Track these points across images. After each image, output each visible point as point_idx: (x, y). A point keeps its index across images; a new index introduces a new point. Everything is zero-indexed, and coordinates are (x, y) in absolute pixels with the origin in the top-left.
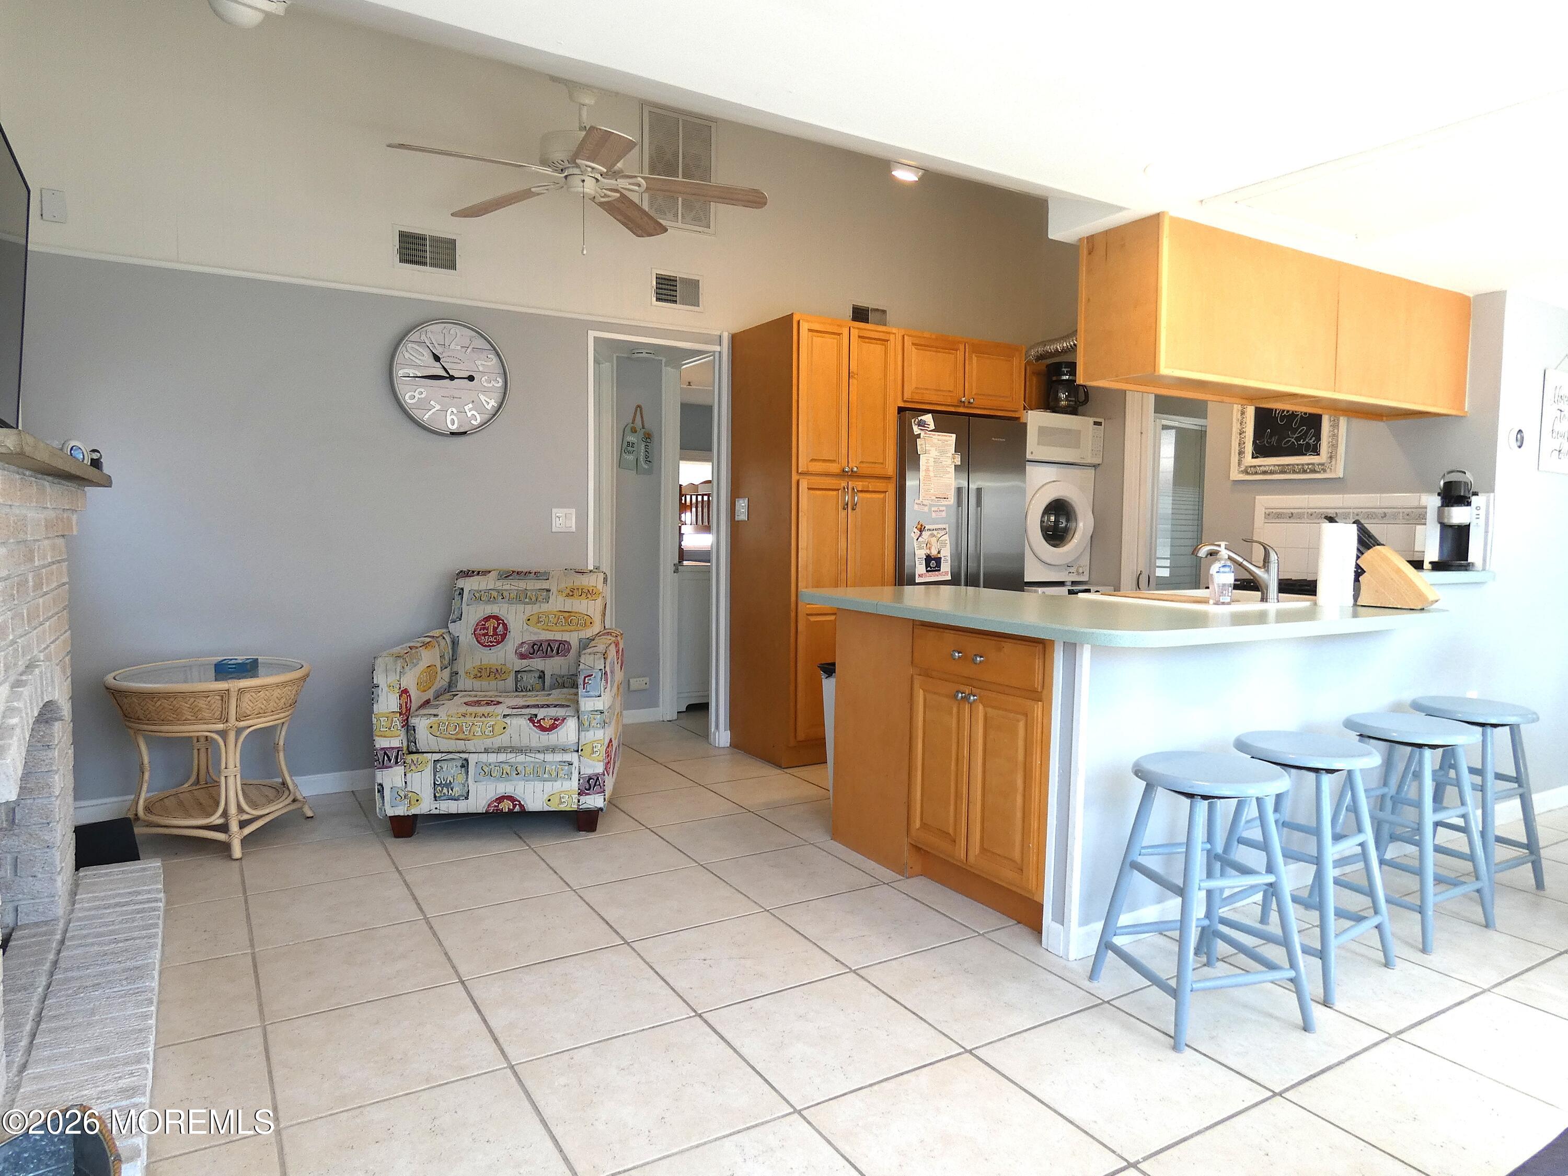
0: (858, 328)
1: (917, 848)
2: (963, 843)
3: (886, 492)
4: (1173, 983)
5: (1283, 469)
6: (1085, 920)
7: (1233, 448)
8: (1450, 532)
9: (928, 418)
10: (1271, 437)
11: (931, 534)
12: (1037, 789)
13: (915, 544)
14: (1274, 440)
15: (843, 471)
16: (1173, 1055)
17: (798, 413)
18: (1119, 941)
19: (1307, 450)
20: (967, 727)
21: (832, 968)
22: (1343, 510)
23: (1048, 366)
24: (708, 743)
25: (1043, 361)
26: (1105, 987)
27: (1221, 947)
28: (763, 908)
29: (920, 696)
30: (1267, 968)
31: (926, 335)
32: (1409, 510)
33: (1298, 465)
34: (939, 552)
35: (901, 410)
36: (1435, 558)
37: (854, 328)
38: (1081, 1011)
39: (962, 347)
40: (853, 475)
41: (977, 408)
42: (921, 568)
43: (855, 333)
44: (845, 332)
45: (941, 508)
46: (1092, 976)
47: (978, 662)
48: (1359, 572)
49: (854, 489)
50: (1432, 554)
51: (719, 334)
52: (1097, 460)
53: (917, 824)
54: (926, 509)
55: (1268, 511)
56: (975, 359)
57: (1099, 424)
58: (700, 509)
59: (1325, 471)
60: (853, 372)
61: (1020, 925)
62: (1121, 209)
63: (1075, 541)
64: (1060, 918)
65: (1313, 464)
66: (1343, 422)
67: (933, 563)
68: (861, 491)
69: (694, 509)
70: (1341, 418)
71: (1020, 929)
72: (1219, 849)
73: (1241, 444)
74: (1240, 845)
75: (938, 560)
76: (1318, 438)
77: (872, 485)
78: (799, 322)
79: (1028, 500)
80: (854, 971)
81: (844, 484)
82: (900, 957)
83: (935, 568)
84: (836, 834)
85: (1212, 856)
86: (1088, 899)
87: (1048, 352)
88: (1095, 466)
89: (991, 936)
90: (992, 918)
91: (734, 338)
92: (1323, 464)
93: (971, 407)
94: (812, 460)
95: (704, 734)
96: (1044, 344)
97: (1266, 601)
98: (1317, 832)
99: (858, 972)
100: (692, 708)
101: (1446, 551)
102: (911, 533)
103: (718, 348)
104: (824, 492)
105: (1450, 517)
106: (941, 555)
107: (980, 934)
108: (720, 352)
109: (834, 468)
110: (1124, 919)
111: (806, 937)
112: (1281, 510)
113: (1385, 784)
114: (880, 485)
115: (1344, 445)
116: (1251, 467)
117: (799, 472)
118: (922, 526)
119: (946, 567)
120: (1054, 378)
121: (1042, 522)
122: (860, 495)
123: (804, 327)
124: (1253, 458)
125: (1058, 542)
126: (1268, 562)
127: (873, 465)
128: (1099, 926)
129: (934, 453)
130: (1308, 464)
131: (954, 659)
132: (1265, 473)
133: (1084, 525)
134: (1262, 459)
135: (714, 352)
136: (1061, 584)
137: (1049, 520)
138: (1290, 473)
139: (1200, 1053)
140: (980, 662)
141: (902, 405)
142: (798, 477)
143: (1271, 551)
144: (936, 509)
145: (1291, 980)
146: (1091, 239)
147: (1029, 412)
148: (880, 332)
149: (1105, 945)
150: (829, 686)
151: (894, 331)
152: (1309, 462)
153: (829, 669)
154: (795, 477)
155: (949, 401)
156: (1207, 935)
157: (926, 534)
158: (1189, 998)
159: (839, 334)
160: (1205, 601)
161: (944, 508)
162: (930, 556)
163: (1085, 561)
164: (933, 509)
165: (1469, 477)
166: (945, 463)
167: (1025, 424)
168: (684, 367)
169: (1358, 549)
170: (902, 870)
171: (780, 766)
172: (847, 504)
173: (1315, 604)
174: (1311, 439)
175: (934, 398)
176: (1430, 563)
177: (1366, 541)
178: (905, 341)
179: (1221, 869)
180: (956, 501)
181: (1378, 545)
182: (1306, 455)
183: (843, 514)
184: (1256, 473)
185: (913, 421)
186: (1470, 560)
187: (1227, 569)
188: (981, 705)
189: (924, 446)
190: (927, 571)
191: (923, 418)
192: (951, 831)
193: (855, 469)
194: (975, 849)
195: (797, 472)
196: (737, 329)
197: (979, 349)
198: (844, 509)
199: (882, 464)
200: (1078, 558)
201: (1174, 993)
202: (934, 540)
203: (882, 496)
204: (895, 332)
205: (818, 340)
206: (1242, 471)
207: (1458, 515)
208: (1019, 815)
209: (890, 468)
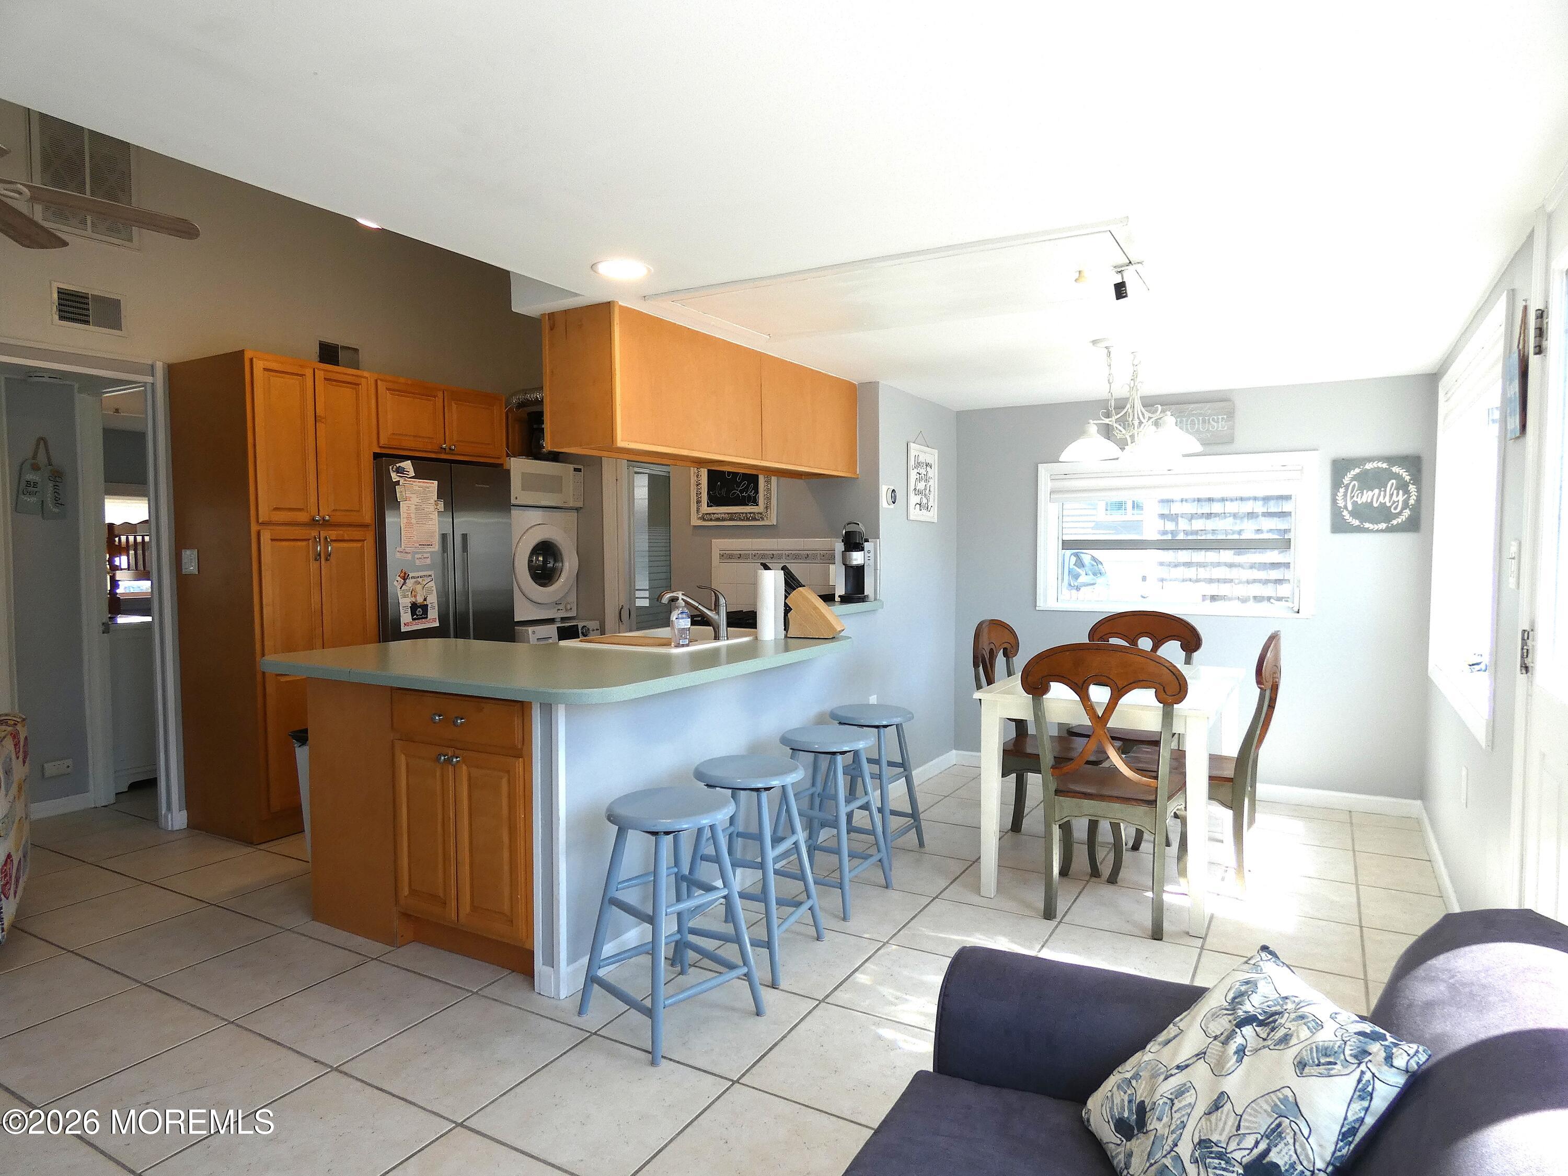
0: (323, 370)
1: (406, 916)
2: (454, 903)
3: (364, 541)
4: (648, 1003)
5: (732, 517)
6: (572, 959)
7: (692, 498)
8: (851, 571)
9: (407, 465)
10: (721, 490)
11: (416, 582)
12: (522, 843)
13: (399, 593)
14: (723, 492)
15: (314, 520)
16: (652, 1070)
17: (255, 457)
18: (601, 973)
19: (749, 501)
20: (451, 788)
21: (309, 1071)
22: (778, 552)
23: (529, 414)
24: (159, 827)
25: (525, 409)
26: (593, 1019)
27: (691, 955)
28: (226, 1020)
29: (402, 760)
30: (728, 968)
31: (402, 380)
32: (824, 552)
33: (743, 513)
34: (425, 600)
35: (377, 456)
36: (843, 592)
37: (318, 369)
38: (571, 1049)
39: (440, 394)
40: (325, 524)
41: (458, 454)
42: (406, 617)
43: (320, 375)
44: (309, 373)
45: (425, 555)
46: (580, 1013)
47: (459, 724)
48: (787, 609)
49: (326, 538)
50: (840, 590)
51: (150, 362)
52: (580, 504)
53: (406, 891)
54: (409, 557)
55: (721, 552)
56: (454, 406)
57: (579, 470)
58: (140, 552)
59: (763, 519)
60: (319, 416)
61: (514, 974)
62: (576, 295)
63: (562, 580)
64: (551, 961)
65: (754, 513)
66: (774, 479)
67: (419, 610)
68: (335, 541)
69: (132, 552)
70: (773, 478)
71: (513, 978)
72: (686, 871)
73: (699, 494)
74: (702, 862)
75: (425, 608)
76: (757, 492)
77: (347, 533)
78: (251, 360)
79: (515, 542)
80: (336, 1069)
81: (314, 533)
82: (388, 1040)
83: (421, 615)
84: (318, 913)
85: (680, 878)
86: (574, 939)
87: (528, 400)
88: (577, 509)
89: (486, 992)
90: (487, 972)
91: (172, 371)
92: (761, 514)
93: (452, 454)
94: (276, 509)
95: (152, 817)
96: (525, 392)
97: (719, 639)
98: (759, 837)
99: (341, 1068)
100: (135, 787)
101: (849, 588)
102: (394, 582)
103: (149, 379)
104: (292, 543)
105: (851, 559)
106: (428, 602)
107: (473, 993)
108: (153, 384)
109: (303, 517)
110: (608, 949)
111: (279, 1044)
112: (732, 552)
113: (813, 784)
114: (357, 534)
115: (776, 499)
116: (707, 514)
117: (260, 521)
118: (405, 574)
119: (433, 614)
120: (535, 426)
121: (530, 561)
122: (335, 544)
123: (259, 366)
124: (708, 506)
125: (547, 581)
126: (718, 606)
127: (348, 513)
128: (585, 960)
129: (415, 500)
130: (750, 513)
131: (435, 723)
132: (718, 520)
133: (569, 565)
134: (715, 508)
135: (146, 383)
136: (551, 621)
137: (537, 559)
138: (736, 520)
139: (675, 1061)
140: (461, 723)
141: (378, 450)
142: (259, 528)
143: (720, 595)
144: (420, 556)
145: (745, 975)
146: (552, 315)
147: (512, 459)
148: (349, 375)
149: (592, 979)
150: (302, 754)
151: (366, 374)
152: (752, 511)
153: (302, 737)
154: (254, 528)
155: (429, 448)
156: (680, 947)
157: (410, 582)
158: (662, 1013)
159: (302, 375)
160: (667, 644)
161: (428, 555)
162: (416, 604)
163: (573, 598)
164: (417, 556)
165: (862, 528)
166: (427, 510)
167: (508, 471)
168: (105, 395)
169: (786, 590)
170: (392, 940)
171: (249, 842)
172: (320, 555)
173: (756, 638)
174: (751, 492)
175: (412, 444)
176: (839, 596)
177: (791, 583)
178: (379, 387)
179: (688, 890)
180: (441, 545)
181: (801, 587)
182: (748, 505)
183: (314, 565)
184: (711, 520)
185: (390, 467)
186: (865, 594)
187: (684, 615)
188: (464, 765)
189: (404, 494)
190: (413, 619)
191: (402, 465)
192: (441, 895)
193: (327, 518)
194: (466, 908)
195: (258, 521)
196: (173, 360)
197: (458, 396)
198: (316, 560)
199: (358, 511)
200: (565, 597)
201: (650, 1013)
202: (419, 587)
203: (359, 545)
204: (367, 376)
205: (277, 381)
206: (700, 518)
207: (857, 558)
208: (506, 868)
209: (368, 515)
